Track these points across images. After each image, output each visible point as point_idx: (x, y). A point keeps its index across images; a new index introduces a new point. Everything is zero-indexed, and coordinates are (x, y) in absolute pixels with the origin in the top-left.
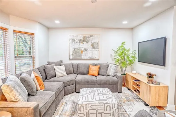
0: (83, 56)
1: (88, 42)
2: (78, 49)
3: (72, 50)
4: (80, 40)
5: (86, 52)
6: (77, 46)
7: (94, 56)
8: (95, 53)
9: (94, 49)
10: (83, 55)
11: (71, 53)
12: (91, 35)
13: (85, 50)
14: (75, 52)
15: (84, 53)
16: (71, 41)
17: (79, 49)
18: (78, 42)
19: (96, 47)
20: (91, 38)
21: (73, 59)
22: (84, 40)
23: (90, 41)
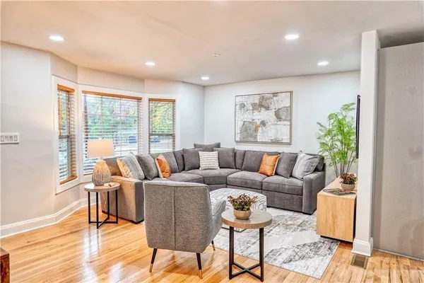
0: (258, 137)
1: (267, 108)
2: (250, 122)
3: (240, 124)
4: (254, 105)
5: (264, 128)
6: (248, 117)
7: (279, 137)
8: (281, 131)
9: (279, 123)
10: (259, 134)
11: (238, 131)
12: (275, 94)
13: (263, 123)
14: (245, 128)
15: (260, 129)
16: (238, 107)
17: (252, 122)
18: (251, 108)
19: (283, 118)
20: (275, 98)
21: (241, 142)
22: (262, 105)
23: (272, 106)
